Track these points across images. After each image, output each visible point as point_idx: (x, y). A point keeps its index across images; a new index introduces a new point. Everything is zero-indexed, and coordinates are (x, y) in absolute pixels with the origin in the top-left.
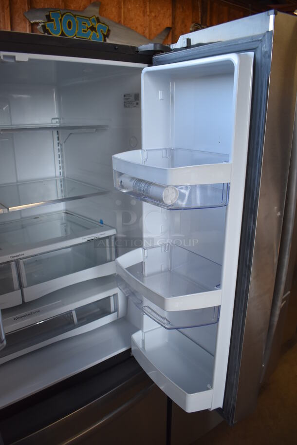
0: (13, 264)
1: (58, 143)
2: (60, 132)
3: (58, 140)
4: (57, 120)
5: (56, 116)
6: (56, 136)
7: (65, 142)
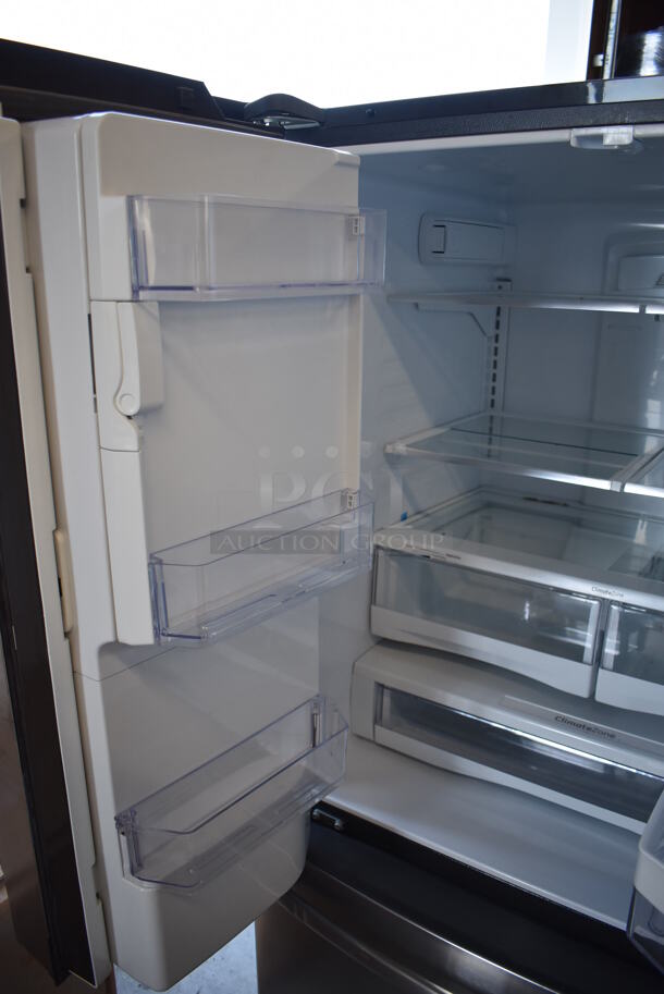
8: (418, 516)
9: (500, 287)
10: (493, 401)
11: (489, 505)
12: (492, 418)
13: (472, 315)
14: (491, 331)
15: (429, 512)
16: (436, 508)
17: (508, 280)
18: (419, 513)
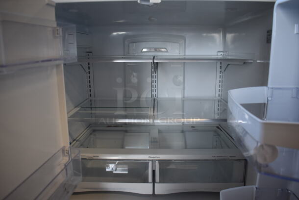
0: (150, 163)
1: (221, 71)
2: (222, 63)
3: (221, 68)
4: (222, 53)
5: (221, 50)
6: (219, 65)
7: (225, 70)
8: (75, 142)
9: (88, 55)
10: (90, 94)
11: (94, 131)
12: (91, 100)
13: (81, 65)
14: (87, 70)
15: (78, 139)
16: (79, 137)
17: (91, 52)
18: (74, 140)
